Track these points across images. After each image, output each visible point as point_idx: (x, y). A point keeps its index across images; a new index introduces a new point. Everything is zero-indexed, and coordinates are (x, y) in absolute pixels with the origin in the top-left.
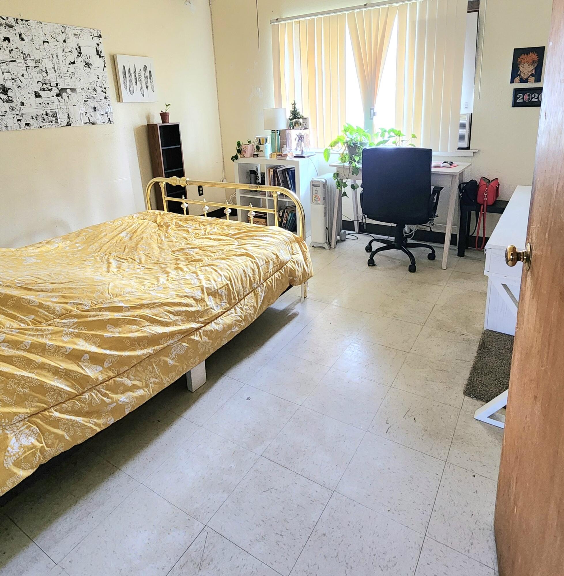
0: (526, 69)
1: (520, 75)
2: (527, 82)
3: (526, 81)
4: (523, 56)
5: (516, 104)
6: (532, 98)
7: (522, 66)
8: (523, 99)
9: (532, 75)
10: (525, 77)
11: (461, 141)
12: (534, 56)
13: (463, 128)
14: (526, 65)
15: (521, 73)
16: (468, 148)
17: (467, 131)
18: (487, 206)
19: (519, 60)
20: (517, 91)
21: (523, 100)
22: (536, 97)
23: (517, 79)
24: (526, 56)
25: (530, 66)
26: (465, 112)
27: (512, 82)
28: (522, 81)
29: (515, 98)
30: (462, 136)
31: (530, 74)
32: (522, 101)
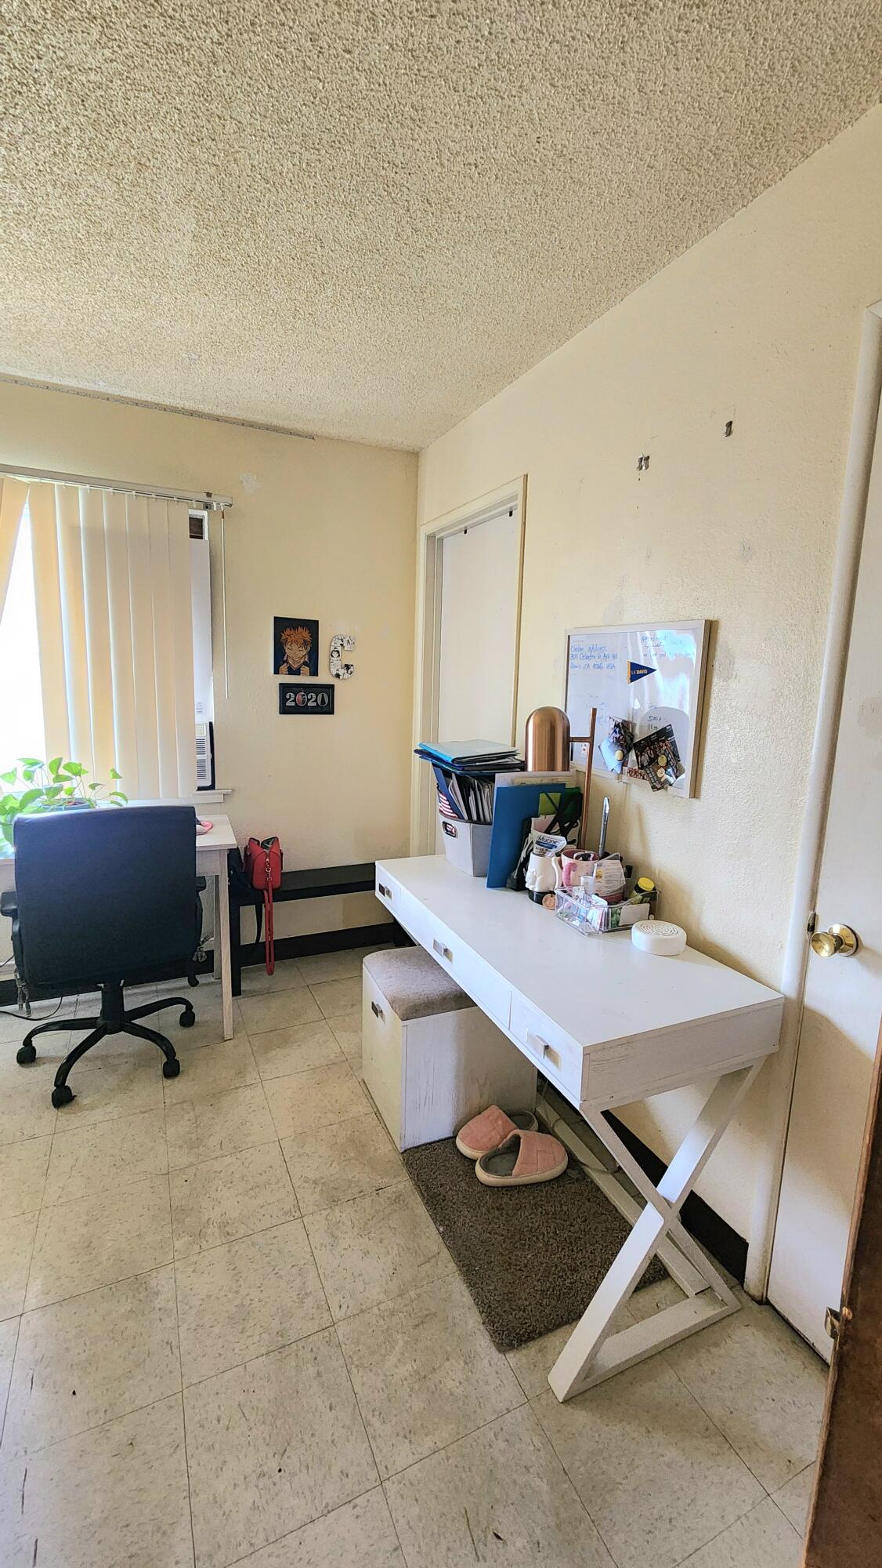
0: (296, 653)
1: (286, 661)
2: (299, 675)
3: (297, 672)
4: (288, 632)
5: (285, 710)
6: (309, 700)
7: (289, 646)
8: (294, 701)
9: (305, 663)
10: (295, 666)
11: (201, 776)
12: (305, 634)
13: (201, 751)
14: (295, 647)
15: (289, 659)
16: (212, 787)
17: (207, 756)
18: (273, 890)
19: (284, 637)
20: (284, 688)
21: (296, 704)
22: (313, 699)
23: (284, 668)
24: (292, 632)
25: (301, 649)
26: (202, 721)
27: (277, 672)
28: (292, 672)
29: (283, 700)
30: (201, 765)
31: (302, 661)
32: (293, 704)
